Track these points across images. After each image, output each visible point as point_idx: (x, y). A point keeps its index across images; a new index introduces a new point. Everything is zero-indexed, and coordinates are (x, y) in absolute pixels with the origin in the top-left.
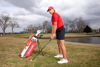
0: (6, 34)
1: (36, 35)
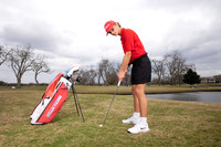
0: (22, 85)
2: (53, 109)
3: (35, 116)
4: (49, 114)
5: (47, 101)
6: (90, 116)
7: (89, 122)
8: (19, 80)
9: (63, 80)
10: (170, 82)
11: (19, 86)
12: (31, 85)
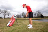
2: (12, 23)
4: (11, 24)
5: (10, 22)
6: (20, 25)
7: (19, 26)
8: (5, 17)
9: (14, 17)
10: (37, 17)
11: (5, 18)
12: (7, 18)
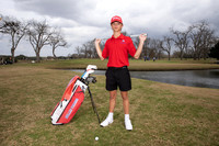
1: (85, 76)
3: (55, 117)
5: (65, 103)
8: (38, 54)
9: (79, 83)
